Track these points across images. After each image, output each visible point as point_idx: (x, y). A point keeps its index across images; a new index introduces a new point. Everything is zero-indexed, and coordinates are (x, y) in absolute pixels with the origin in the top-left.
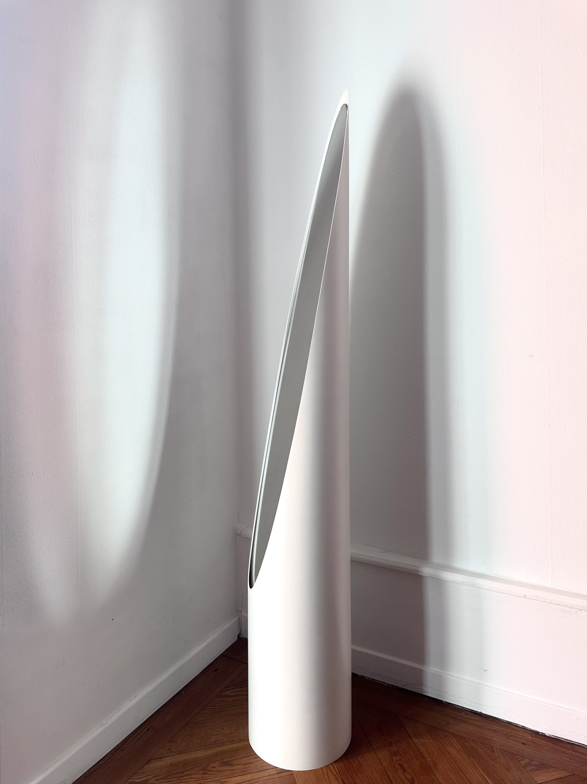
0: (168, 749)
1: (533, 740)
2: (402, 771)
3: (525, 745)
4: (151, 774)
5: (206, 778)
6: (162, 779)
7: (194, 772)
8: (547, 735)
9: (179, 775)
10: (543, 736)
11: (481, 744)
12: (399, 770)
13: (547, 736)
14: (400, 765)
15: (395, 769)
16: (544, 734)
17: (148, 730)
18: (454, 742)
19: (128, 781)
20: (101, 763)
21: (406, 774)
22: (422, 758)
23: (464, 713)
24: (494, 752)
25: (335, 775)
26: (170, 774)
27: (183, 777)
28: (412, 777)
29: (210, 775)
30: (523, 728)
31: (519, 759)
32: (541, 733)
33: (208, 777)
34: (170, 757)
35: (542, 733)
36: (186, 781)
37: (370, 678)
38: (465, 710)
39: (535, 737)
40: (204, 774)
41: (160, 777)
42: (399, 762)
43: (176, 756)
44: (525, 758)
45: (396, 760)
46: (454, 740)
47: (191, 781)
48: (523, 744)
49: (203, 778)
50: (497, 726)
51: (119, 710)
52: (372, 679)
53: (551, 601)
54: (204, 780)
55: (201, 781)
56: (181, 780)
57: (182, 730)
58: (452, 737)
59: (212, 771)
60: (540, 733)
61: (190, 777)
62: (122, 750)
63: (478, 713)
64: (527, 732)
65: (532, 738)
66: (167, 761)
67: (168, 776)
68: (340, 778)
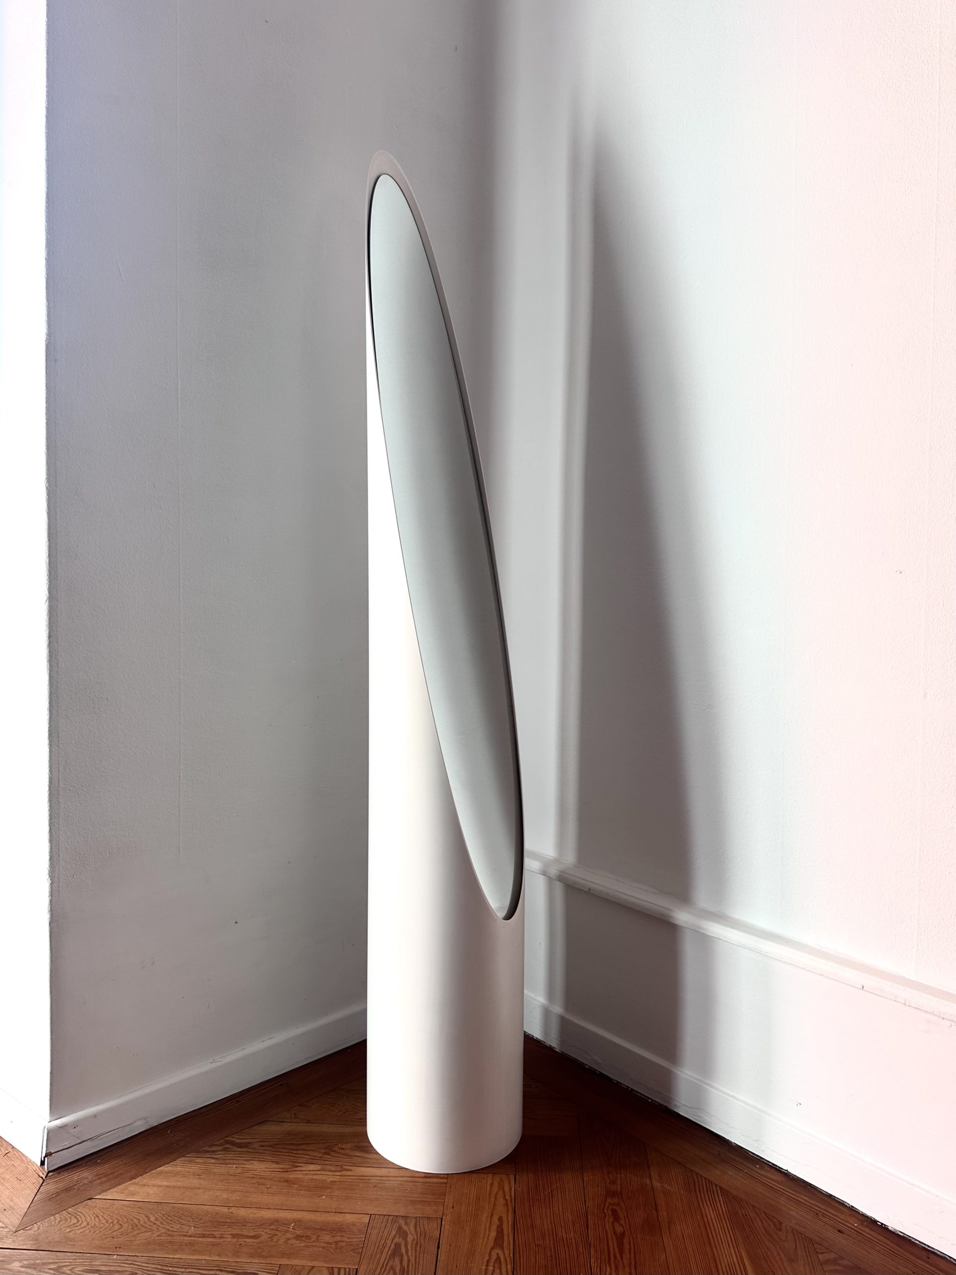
0: (295, 1114)
1: (861, 1229)
2: (611, 1219)
3: (843, 1233)
4: (259, 1137)
5: (325, 1159)
6: (268, 1146)
7: (313, 1149)
8: (890, 1228)
9: (292, 1147)
10: (884, 1228)
11: (763, 1214)
12: (608, 1217)
13: (890, 1231)
14: (614, 1212)
15: (603, 1215)
16: (885, 1225)
17: (281, 1085)
18: (720, 1201)
19: (226, 1139)
20: (204, 1110)
21: (616, 1224)
22: (653, 1211)
23: (758, 1166)
24: (780, 1230)
25: (506, 1200)
26: (281, 1143)
27: (297, 1150)
28: (624, 1231)
29: (332, 1156)
30: (852, 1209)
31: (818, 1250)
32: (880, 1224)
33: (330, 1158)
34: (291, 1124)
35: (882, 1224)
36: (297, 1156)
37: (628, 1087)
38: (763, 1162)
39: (866, 1226)
40: (325, 1154)
41: (267, 1144)
42: (615, 1207)
43: (300, 1124)
44: (832, 1251)
45: (610, 1204)
46: (721, 1198)
47: (304, 1158)
48: (839, 1231)
49: (322, 1159)
50: (807, 1196)
51: (243, 1049)
52: (632, 1089)
53: (905, 1000)
54: (321, 1161)
55: (318, 1161)
56: (292, 1153)
57: (324, 1095)
58: (720, 1194)
59: (338, 1153)
60: (878, 1223)
61: (305, 1152)
62: (237, 1101)
63: (783, 1171)
64: (856, 1218)
65: (860, 1227)
66: (286, 1127)
67: (277, 1144)
68: (512, 1205)
